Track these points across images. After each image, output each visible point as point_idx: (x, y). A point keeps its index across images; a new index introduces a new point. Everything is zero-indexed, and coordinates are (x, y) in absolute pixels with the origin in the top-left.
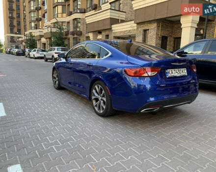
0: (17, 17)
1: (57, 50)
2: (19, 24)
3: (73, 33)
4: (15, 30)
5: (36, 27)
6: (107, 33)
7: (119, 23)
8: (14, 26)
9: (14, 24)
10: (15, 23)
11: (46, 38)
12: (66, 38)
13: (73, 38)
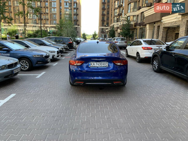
0: (107, 14)
1: (116, 40)
2: (108, 19)
3: (140, 25)
4: (105, 23)
5: (118, 21)
6: (159, 24)
7: (170, 15)
8: (104, 21)
9: (105, 20)
10: (105, 18)
11: (120, 29)
12: (135, 29)
13: (140, 28)
